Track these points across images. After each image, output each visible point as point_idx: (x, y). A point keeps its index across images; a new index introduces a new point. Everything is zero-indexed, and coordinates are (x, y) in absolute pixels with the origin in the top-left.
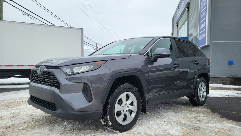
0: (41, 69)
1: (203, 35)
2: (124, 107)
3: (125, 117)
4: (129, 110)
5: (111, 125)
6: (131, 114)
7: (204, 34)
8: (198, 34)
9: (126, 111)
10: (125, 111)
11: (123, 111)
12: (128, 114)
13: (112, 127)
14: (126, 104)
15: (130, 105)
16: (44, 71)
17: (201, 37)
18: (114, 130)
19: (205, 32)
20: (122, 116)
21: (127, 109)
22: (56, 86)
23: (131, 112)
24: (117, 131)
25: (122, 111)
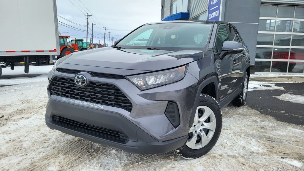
0: (85, 78)
1: (215, 12)
2: (196, 126)
3: (199, 139)
4: (204, 129)
5: (179, 152)
6: (207, 134)
7: (218, 12)
8: (207, 10)
9: (200, 130)
10: (198, 131)
11: (196, 131)
12: (203, 134)
13: (181, 155)
14: (199, 122)
15: (205, 122)
16: (90, 81)
17: (212, 15)
18: (184, 157)
19: (218, 9)
20: (195, 139)
21: (201, 128)
22: (122, 106)
23: (207, 131)
24: (188, 158)
25: (194, 132)
